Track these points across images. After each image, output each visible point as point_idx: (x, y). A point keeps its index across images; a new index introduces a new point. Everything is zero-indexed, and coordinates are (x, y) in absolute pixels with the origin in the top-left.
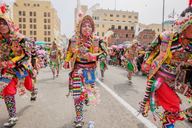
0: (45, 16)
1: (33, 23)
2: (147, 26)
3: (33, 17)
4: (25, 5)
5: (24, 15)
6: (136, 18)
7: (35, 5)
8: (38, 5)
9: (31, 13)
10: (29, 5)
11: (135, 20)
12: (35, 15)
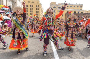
0: (37, 7)
1: (31, 10)
2: (88, 11)
3: (31, 7)
4: (28, 2)
5: (28, 6)
6: (81, 7)
7: (32, 2)
8: (34, 2)
9: (31, 6)
10: (30, 2)
11: (81, 8)
12: (32, 7)
